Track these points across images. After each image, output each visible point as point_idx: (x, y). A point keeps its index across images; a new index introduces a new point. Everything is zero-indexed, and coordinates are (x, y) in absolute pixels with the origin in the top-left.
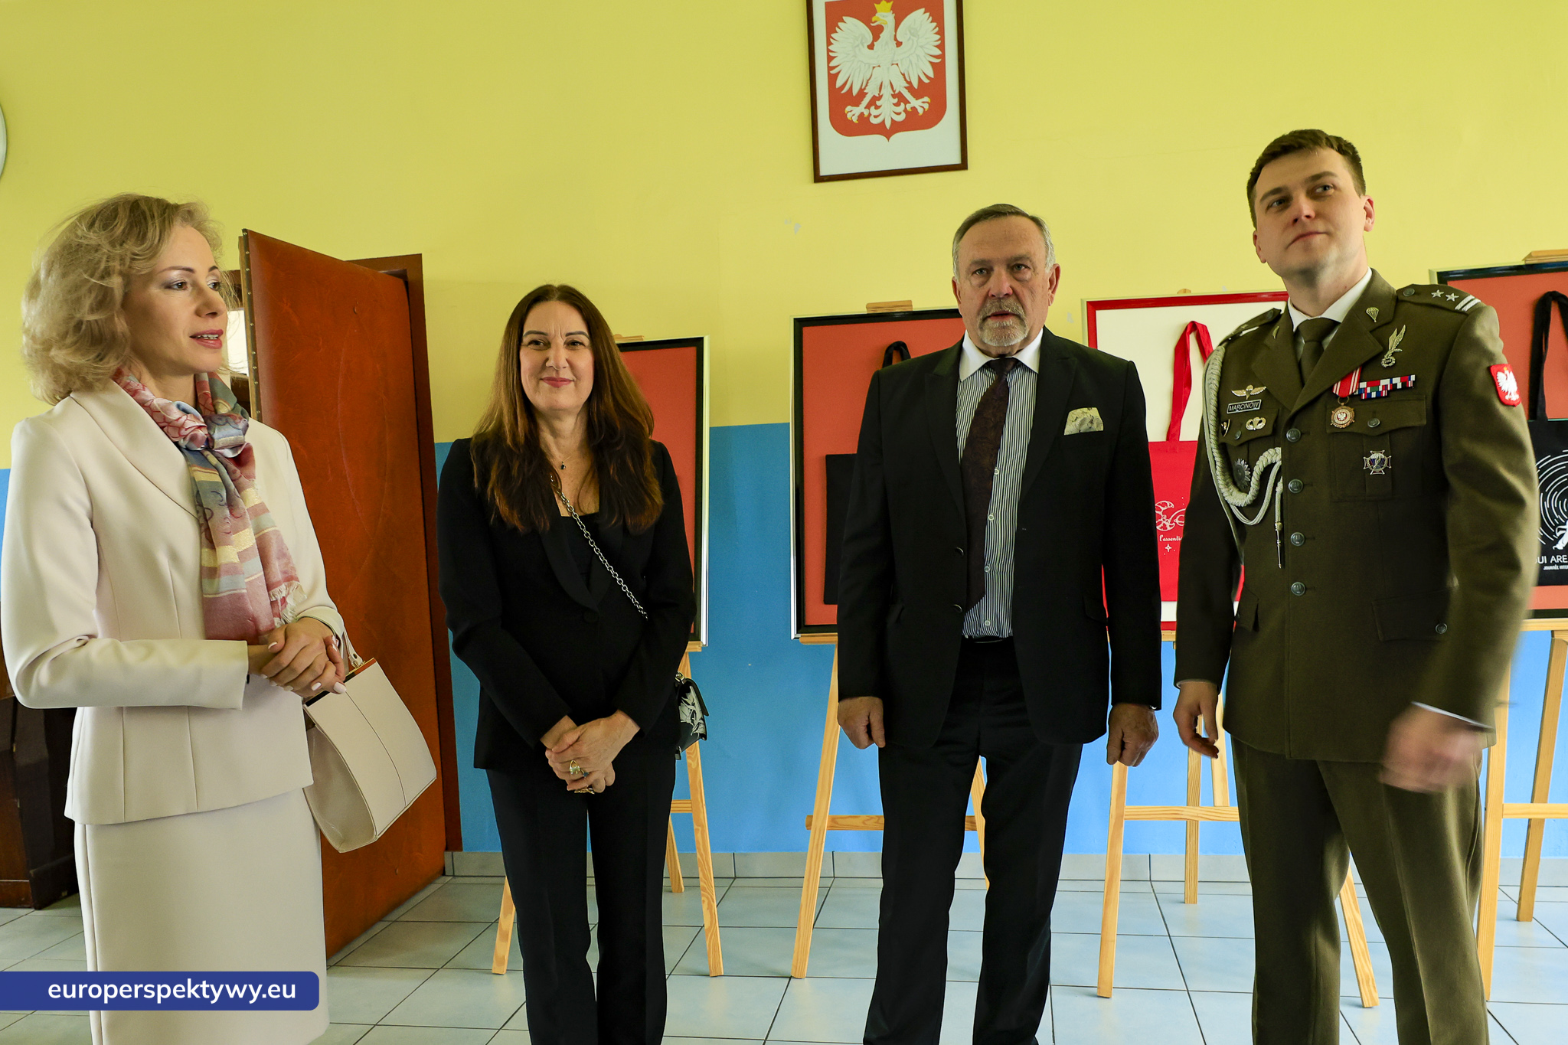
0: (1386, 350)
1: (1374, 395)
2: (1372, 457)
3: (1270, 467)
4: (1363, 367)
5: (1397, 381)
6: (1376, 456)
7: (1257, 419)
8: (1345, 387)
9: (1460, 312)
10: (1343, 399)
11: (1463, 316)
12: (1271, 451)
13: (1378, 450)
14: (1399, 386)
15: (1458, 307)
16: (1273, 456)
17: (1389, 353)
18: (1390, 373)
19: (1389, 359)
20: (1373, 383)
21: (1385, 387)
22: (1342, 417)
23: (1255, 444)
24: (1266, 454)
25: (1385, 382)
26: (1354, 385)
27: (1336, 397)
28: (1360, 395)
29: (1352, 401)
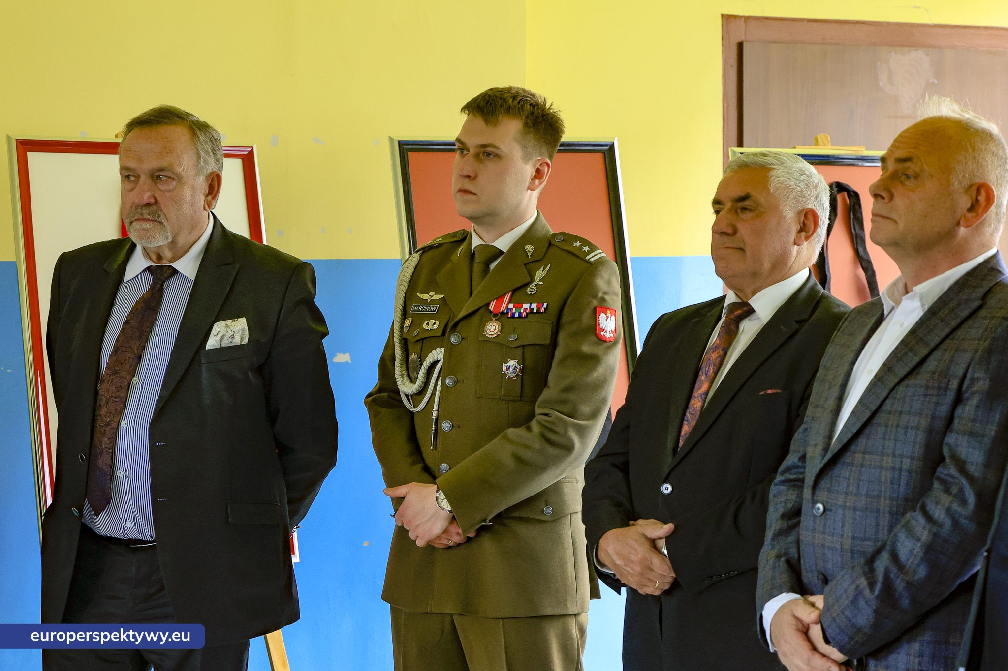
0: (532, 281)
1: (517, 315)
2: (509, 364)
3: (434, 364)
4: (514, 291)
5: (534, 306)
6: (512, 363)
7: (433, 321)
8: (498, 306)
9: (588, 262)
10: (495, 315)
11: (589, 265)
12: (438, 350)
13: (513, 359)
14: (535, 311)
15: (587, 258)
16: (438, 354)
17: (534, 284)
18: (530, 299)
19: (531, 289)
20: (518, 305)
21: (526, 309)
22: (492, 329)
23: (427, 342)
24: (434, 352)
25: (526, 306)
26: (506, 304)
27: (491, 312)
28: (507, 313)
29: (500, 316)
